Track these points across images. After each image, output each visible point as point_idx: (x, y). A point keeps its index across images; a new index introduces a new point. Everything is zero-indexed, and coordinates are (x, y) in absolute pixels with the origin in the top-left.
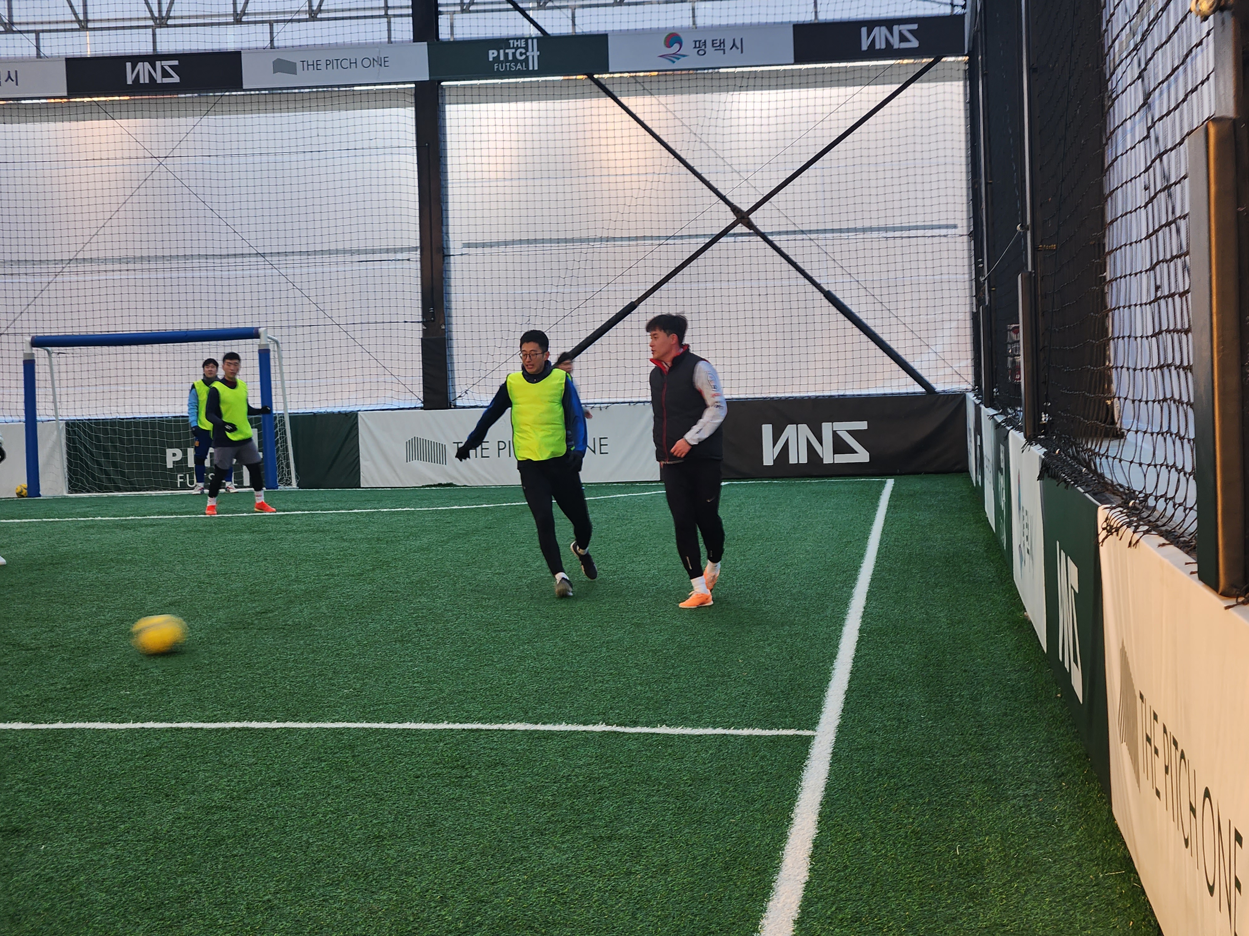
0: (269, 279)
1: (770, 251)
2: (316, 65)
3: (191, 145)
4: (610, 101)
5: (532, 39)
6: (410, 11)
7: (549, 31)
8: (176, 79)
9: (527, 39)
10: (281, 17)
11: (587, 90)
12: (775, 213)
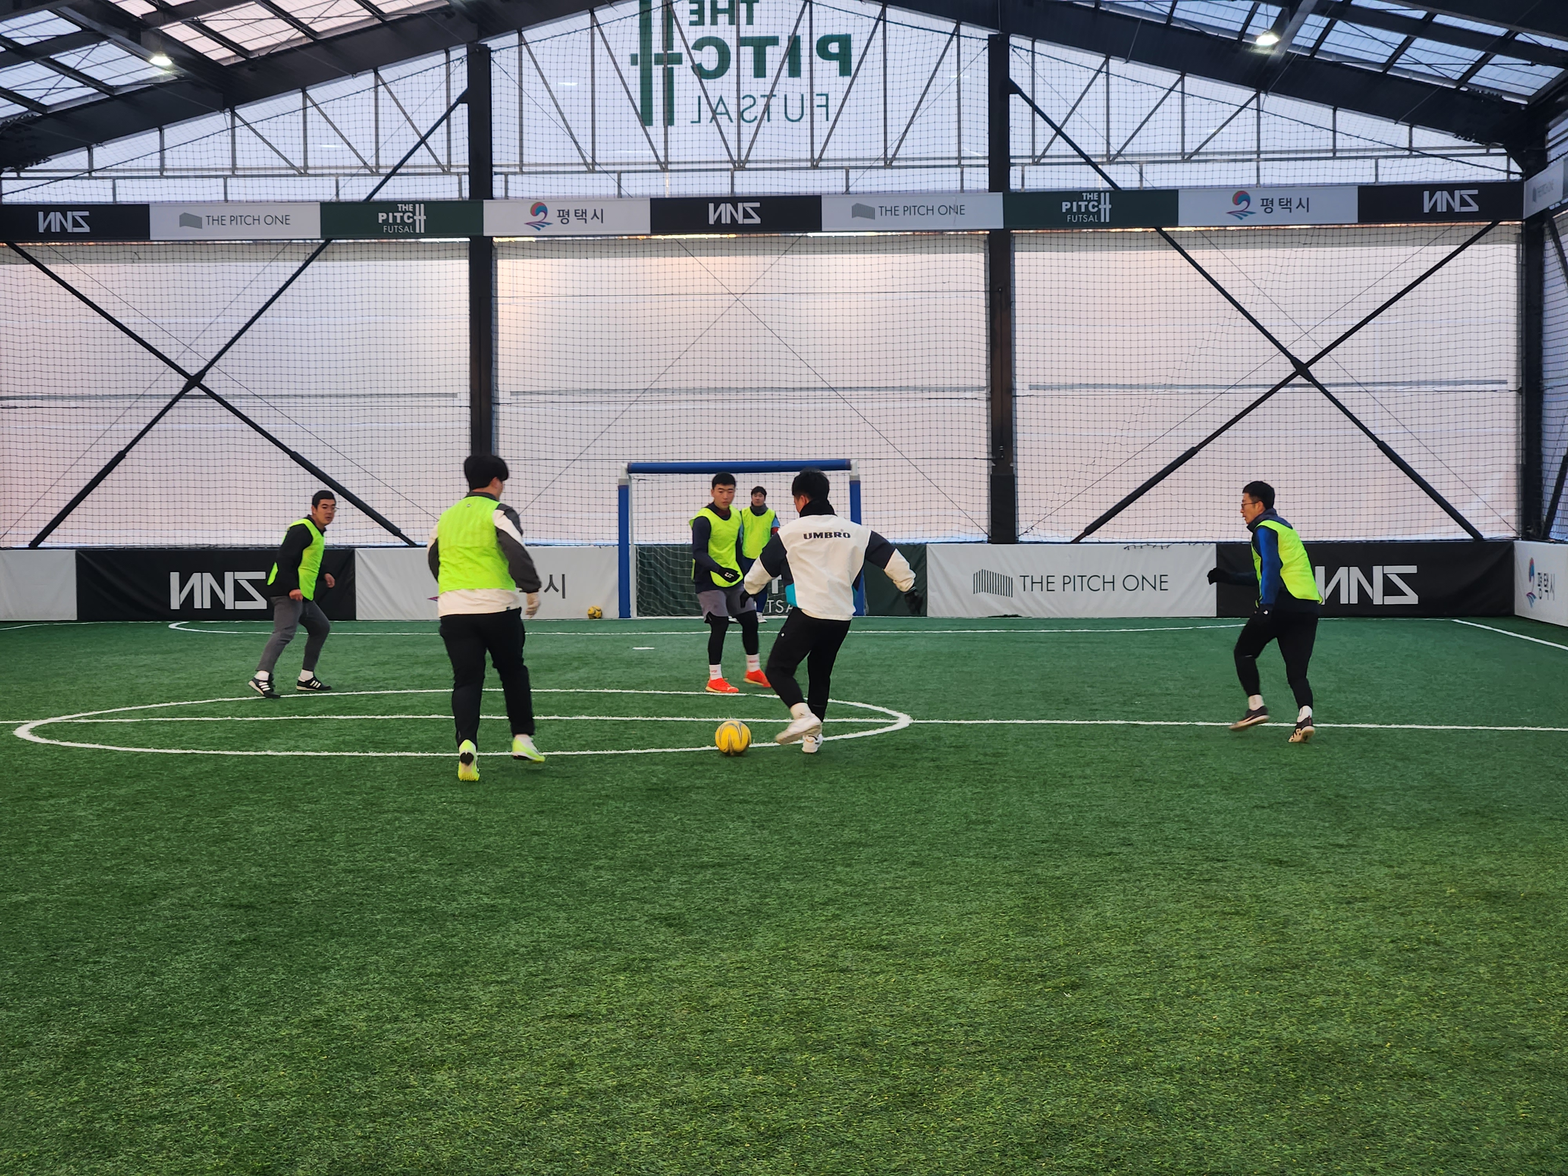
0: (840, 413)
1: (1328, 402)
2: (894, 211)
3: (768, 282)
4: (1177, 254)
5: (1105, 192)
6: (987, 162)
7: (1120, 185)
8: (757, 220)
9: (1099, 192)
10: (860, 164)
11: (1155, 242)
12: (1334, 366)
